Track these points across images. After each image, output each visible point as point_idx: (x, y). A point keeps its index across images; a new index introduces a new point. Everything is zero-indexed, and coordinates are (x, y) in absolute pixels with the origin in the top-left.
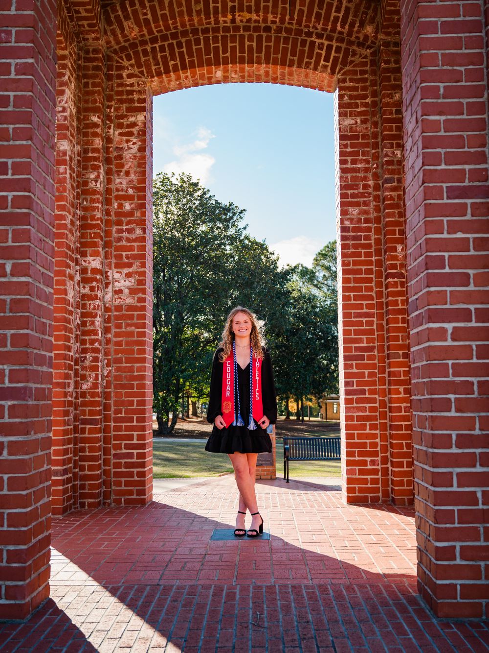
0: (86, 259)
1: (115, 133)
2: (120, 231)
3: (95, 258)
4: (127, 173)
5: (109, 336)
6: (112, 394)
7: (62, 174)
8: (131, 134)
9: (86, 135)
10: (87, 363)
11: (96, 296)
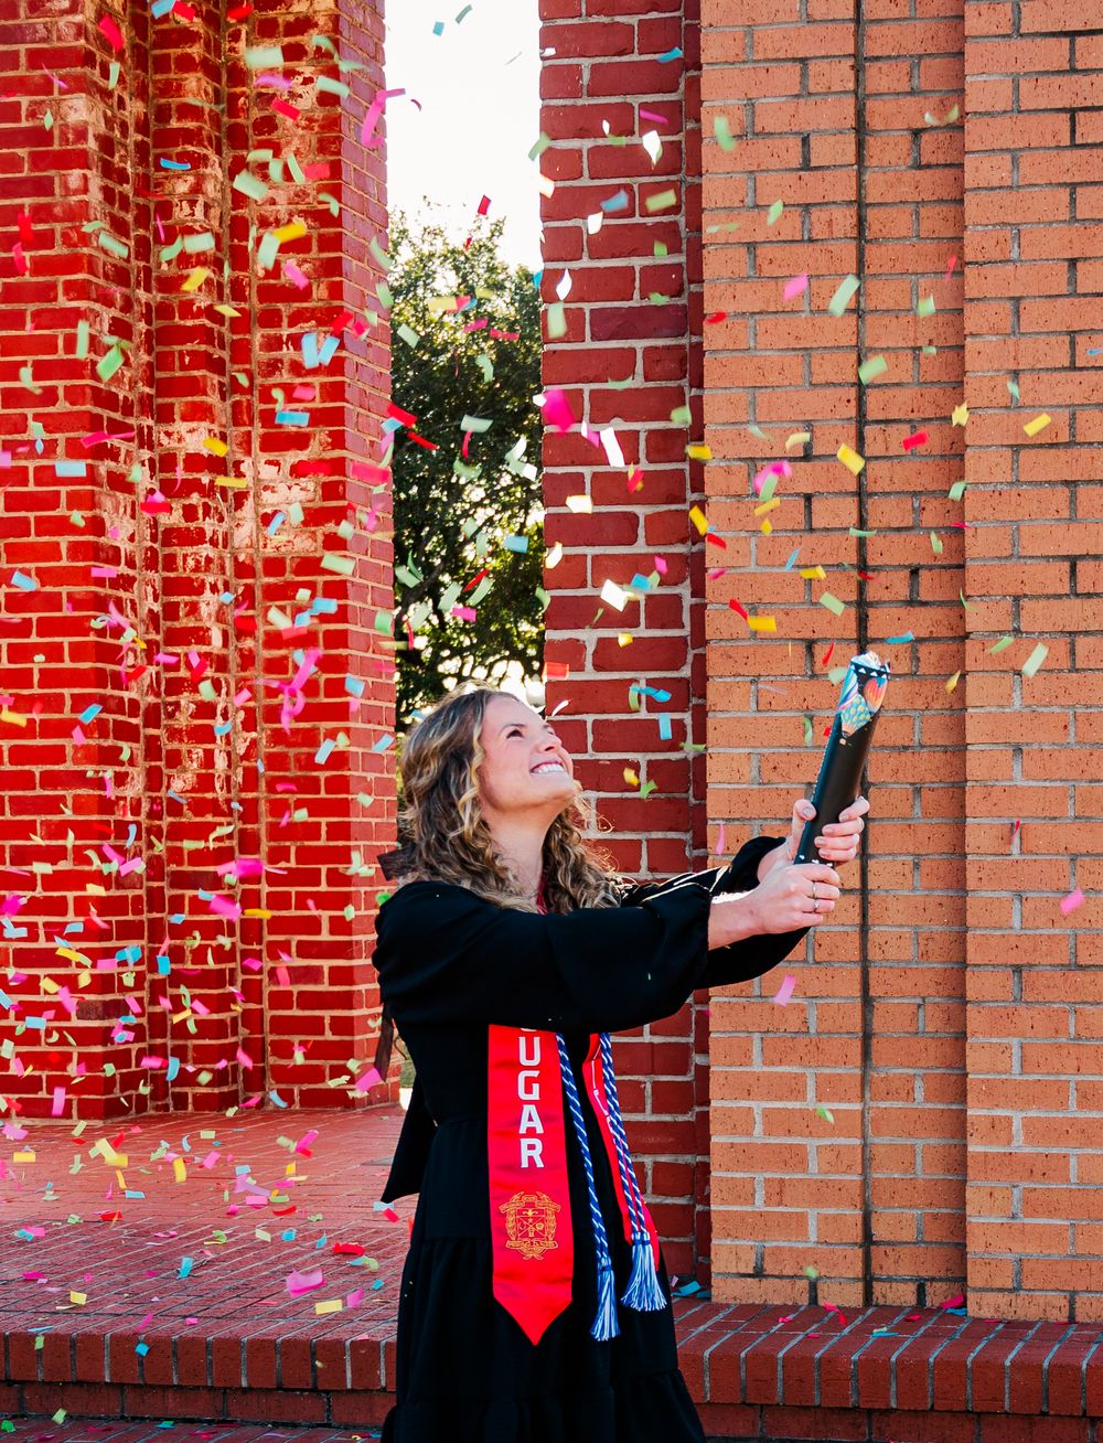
0: (170, 429)
1: (250, 51)
2: (274, 344)
3: (194, 425)
5: (249, 643)
6: (263, 807)
7: (76, 192)
8: (299, 52)
9: (162, 65)
10: (183, 721)
11: (201, 532)
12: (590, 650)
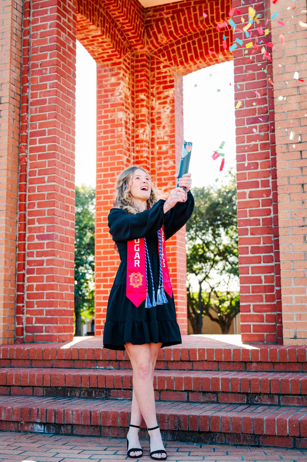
1: (155, 103)
2: (160, 164)
4: (164, 127)
7: (120, 132)
8: (165, 103)
9: (137, 107)
12: (248, 194)
